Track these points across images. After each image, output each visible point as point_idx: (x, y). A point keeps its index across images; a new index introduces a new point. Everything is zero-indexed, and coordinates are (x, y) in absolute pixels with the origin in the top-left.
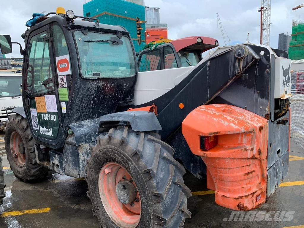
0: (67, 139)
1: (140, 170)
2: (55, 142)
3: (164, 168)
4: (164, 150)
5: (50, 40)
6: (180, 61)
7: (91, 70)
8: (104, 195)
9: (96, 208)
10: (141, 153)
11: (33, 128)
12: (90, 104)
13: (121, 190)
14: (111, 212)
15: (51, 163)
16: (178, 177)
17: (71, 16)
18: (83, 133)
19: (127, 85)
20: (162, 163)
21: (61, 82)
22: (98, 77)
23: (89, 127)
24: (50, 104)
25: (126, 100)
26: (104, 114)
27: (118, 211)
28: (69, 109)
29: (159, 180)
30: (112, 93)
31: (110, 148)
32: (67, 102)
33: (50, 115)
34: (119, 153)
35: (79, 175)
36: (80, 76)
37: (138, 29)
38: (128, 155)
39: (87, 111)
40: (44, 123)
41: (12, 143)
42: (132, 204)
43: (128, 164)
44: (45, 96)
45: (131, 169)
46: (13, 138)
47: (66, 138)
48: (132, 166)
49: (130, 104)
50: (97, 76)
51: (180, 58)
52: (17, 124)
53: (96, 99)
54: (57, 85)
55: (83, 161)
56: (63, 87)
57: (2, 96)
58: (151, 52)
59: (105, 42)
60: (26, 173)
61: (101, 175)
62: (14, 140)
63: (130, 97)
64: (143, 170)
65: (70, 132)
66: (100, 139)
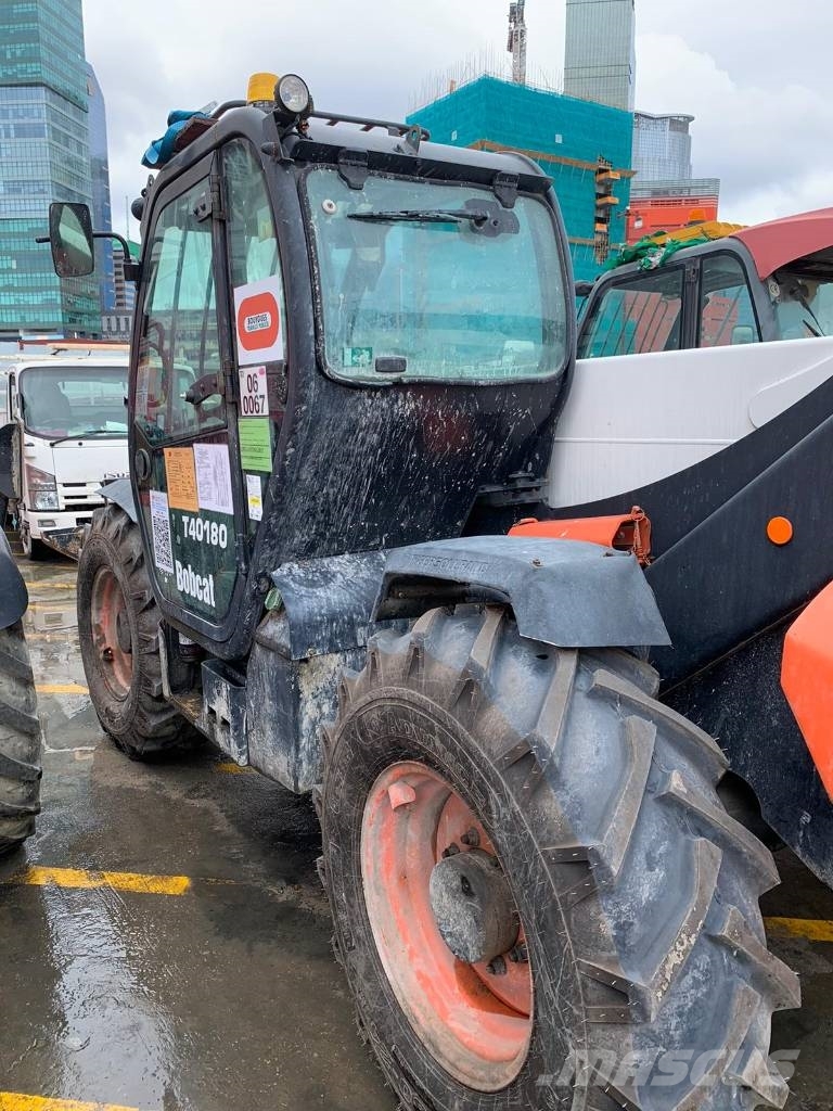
0: (261, 625)
1: (542, 844)
2: (221, 632)
3: (662, 849)
4: (671, 754)
5: (216, 215)
6: (774, 316)
7: (365, 346)
8: (381, 891)
9: (346, 941)
10: (551, 760)
11: (158, 565)
12: (358, 491)
13: (452, 893)
14: (402, 976)
15: (206, 710)
16: (733, 908)
17: (295, 104)
18: (322, 608)
19: (523, 413)
20: (655, 825)
21: (250, 391)
22: (394, 376)
23: (348, 585)
24: (211, 478)
25: (514, 480)
26: (415, 537)
27: (433, 974)
28: (273, 505)
29: (632, 908)
30: (453, 450)
31: (414, 705)
32: (266, 476)
33: (207, 522)
34: (449, 737)
35: (296, 780)
36: (320, 369)
37: (601, 202)
38: (489, 752)
39: (345, 518)
40: (188, 552)
41: (99, 609)
42: (496, 963)
43: (487, 800)
44: (195, 445)
45: (496, 825)
46: (101, 590)
47: (257, 625)
48: (503, 810)
49: (527, 499)
50: (391, 372)
51: (774, 303)
52: (113, 542)
53: (382, 470)
54: (236, 405)
55: (314, 723)
56: (255, 414)
57: (105, 434)
58: (644, 279)
59: (438, 220)
60: (131, 724)
61: (371, 809)
62: (105, 598)
63: (530, 469)
64: (554, 843)
65: (272, 602)
66: (377, 650)
